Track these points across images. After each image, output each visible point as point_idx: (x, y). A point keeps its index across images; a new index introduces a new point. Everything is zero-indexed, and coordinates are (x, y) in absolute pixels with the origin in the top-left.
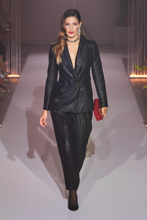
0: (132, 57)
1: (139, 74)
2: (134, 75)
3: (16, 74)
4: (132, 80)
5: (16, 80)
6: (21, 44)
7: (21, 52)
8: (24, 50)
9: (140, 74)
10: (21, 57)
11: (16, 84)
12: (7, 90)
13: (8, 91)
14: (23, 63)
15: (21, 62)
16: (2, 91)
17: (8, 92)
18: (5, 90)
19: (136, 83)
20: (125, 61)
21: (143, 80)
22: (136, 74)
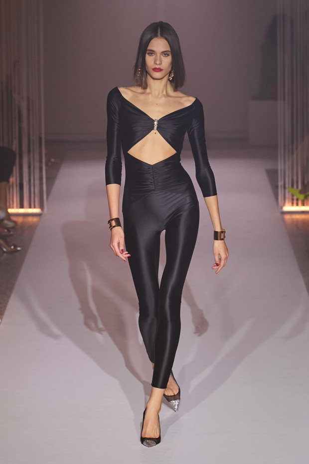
1: (303, 205)
2: (293, 205)
3: (35, 208)
4: (287, 217)
5: (35, 219)
6: (46, 141)
7: (47, 165)
8: (53, 160)
10: (47, 170)
11: (32, 228)
12: (15, 246)
13: (19, 249)
14: (51, 180)
15: (47, 178)
16: (5, 250)
17: (18, 251)
18: (12, 247)
19: (296, 224)
20: (272, 175)
22: (297, 205)
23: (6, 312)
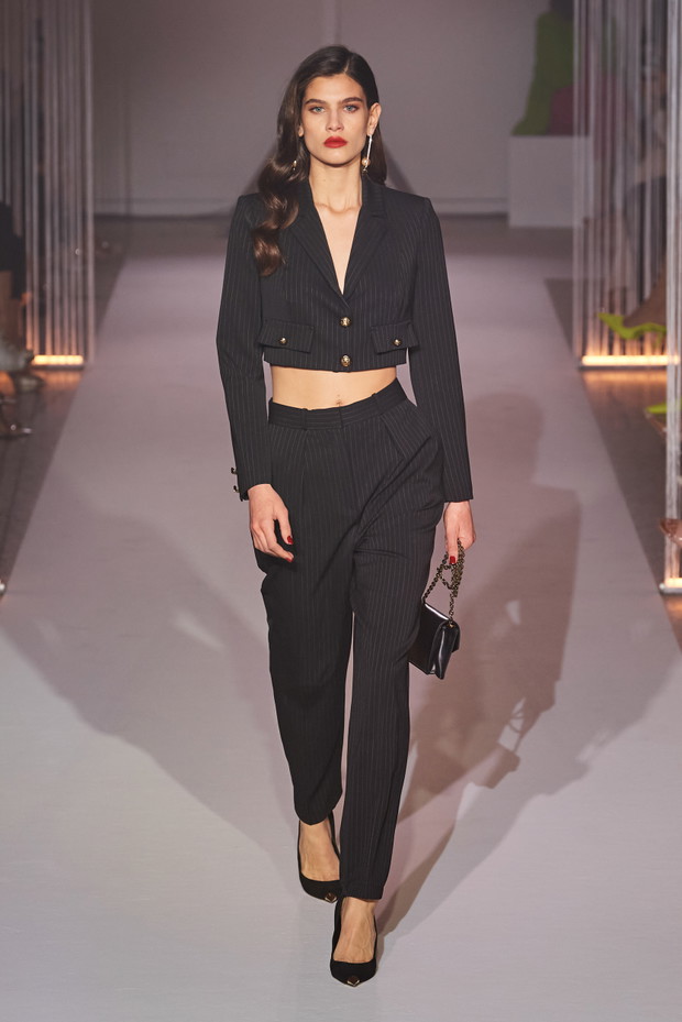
0: (591, 276)
1: (624, 353)
2: (601, 354)
3: (70, 354)
4: (591, 378)
5: (72, 378)
9: (628, 350)
11: (66, 395)
12: (19, 426)
13: (27, 431)
14: (103, 299)
17: (27, 435)
18: (13, 427)
19: (609, 390)
20: (560, 293)
21: (641, 377)
22: (611, 353)
23: (16, 570)
